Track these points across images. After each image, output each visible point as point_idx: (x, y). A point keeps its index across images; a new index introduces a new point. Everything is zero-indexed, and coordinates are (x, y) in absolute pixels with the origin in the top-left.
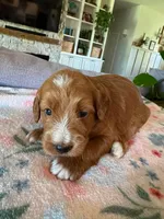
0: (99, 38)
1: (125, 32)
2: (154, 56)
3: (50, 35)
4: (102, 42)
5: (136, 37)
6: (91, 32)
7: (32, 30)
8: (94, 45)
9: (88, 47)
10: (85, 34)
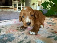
0: (23, 5)
1: (29, 2)
2: (37, 7)
3: (10, 7)
4: (24, 6)
5: (32, 3)
6: (20, 4)
7: (5, 6)
8: (22, 7)
9: (21, 8)
10: (19, 5)
